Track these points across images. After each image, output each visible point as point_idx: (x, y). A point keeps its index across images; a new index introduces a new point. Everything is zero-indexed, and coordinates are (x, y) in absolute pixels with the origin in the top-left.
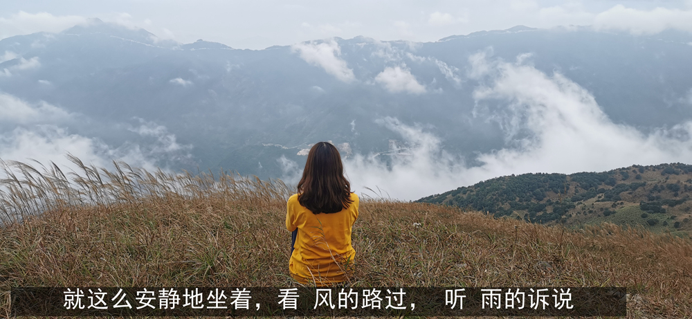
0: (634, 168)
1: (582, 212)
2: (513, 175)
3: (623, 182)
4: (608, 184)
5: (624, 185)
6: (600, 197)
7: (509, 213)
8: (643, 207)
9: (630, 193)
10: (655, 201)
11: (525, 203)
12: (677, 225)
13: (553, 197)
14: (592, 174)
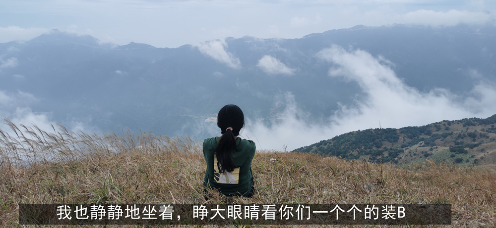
0: (444, 123)
1: (409, 155)
2: (359, 130)
3: (436, 133)
4: (426, 134)
5: (437, 135)
6: (421, 144)
7: (357, 158)
8: (452, 150)
9: (442, 140)
10: (460, 145)
11: (368, 150)
12: (476, 162)
13: (387, 145)
14: (415, 128)
